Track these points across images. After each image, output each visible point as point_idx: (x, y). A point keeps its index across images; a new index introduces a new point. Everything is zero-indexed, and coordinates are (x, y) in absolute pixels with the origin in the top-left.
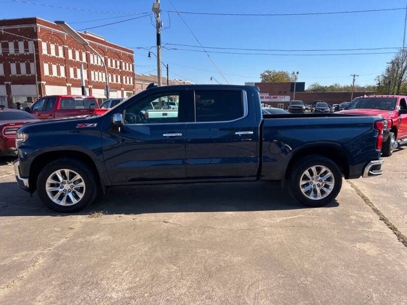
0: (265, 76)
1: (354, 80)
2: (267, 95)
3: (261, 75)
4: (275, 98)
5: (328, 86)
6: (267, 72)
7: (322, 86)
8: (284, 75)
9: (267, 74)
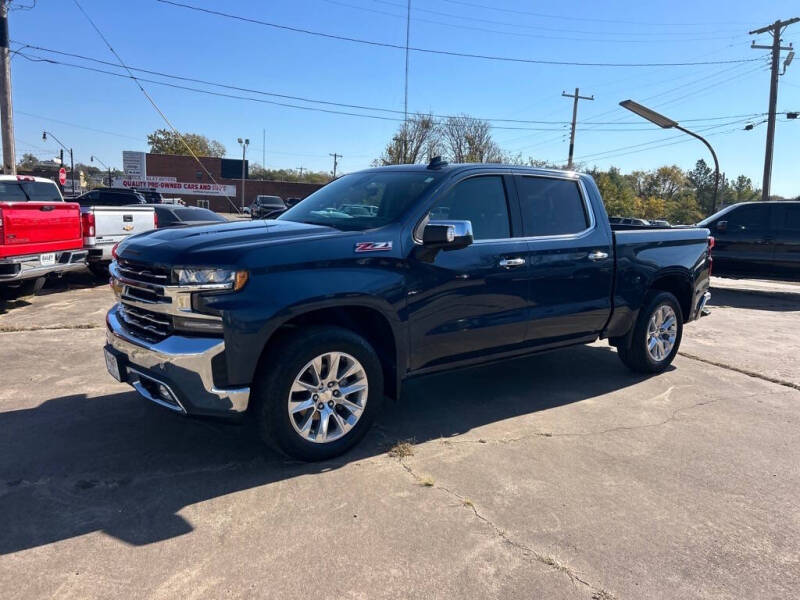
0: (159, 141)
1: (336, 164)
2: (174, 181)
3: (150, 138)
4: (205, 187)
5: (277, 170)
6: (163, 133)
7: (267, 169)
8: (197, 142)
9: (161, 137)
